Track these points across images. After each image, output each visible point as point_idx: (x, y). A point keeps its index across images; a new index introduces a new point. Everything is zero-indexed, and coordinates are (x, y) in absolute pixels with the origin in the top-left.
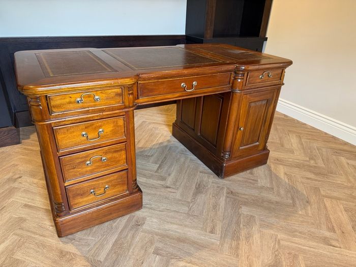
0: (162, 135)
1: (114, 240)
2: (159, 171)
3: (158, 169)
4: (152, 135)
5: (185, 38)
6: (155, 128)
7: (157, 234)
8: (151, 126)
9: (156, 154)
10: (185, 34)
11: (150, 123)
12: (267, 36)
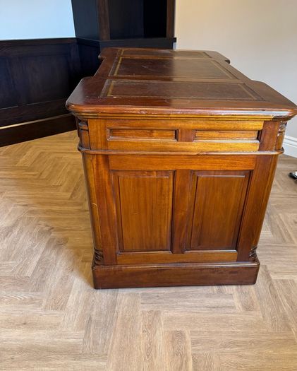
0: (69, 164)
1: (37, 260)
2: (73, 198)
3: (71, 196)
4: (56, 165)
5: (76, 41)
6: (58, 158)
7: (83, 248)
8: (52, 157)
9: (66, 183)
10: (75, 37)
11: (50, 153)
12: (176, 36)
